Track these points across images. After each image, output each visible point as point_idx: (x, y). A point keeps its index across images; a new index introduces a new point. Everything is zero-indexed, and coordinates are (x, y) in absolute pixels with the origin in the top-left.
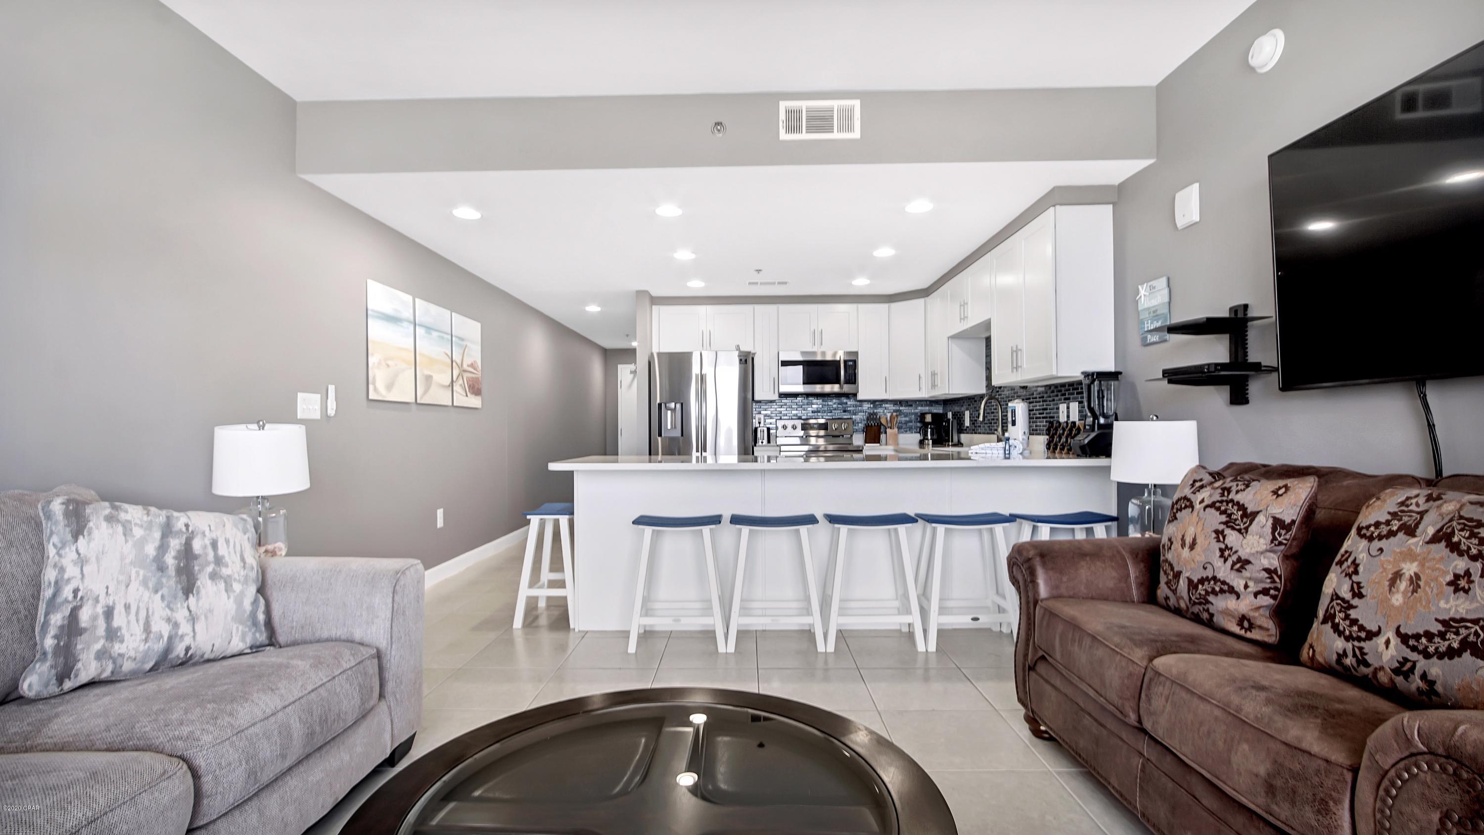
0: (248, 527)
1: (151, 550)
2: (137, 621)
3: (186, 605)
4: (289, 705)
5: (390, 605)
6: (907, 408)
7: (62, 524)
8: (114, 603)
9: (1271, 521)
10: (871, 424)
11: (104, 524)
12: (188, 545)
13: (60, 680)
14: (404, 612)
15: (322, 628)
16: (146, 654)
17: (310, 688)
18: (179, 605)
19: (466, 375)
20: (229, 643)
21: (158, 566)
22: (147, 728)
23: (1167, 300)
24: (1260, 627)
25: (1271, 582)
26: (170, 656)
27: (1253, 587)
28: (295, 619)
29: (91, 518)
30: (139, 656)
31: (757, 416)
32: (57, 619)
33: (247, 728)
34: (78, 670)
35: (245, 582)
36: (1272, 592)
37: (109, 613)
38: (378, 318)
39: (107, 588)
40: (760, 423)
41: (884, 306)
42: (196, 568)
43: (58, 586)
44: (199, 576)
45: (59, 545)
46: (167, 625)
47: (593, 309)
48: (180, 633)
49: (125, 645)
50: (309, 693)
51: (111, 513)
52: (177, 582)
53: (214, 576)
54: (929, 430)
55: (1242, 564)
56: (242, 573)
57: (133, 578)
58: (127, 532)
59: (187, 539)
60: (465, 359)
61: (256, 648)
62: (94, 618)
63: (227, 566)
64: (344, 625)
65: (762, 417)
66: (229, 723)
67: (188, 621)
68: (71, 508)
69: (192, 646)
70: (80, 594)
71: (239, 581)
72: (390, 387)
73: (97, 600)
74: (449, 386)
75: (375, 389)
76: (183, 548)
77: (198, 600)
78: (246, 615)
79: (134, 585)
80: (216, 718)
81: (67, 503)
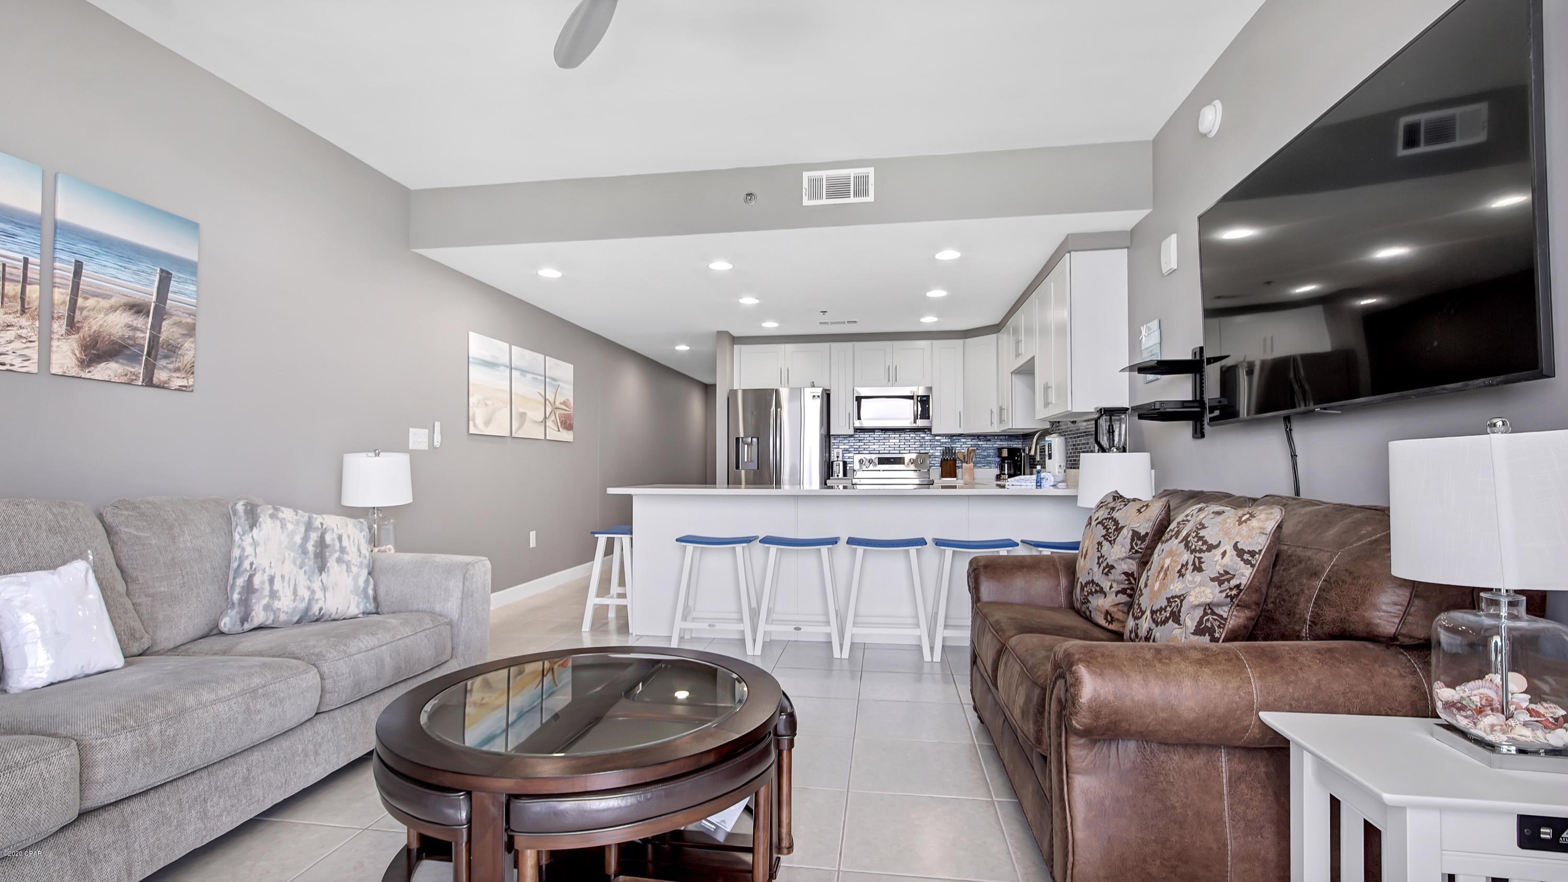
0: (364, 527)
1: (298, 539)
2: (289, 587)
3: (320, 579)
4: (384, 645)
5: (461, 589)
6: (985, 443)
7: (243, 519)
8: (275, 574)
9: (1131, 533)
10: (947, 459)
11: (269, 520)
12: (322, 538)
13: (242, 623)
14: (472, 594)
15: (413, 603)
16: (294, 609)
17: (399, 637)
18: (316, 578)
19: (558, 412)
20: (348, 608)
21: (303, 550)
22: (293, 648)
23: (1158, 341)
24: (1118, 620)
25: (1128, 584)
26: (309, 614)
27: (1116, 587)
28: (395, 596)
29: (261, 515)
30: (290, 611)
31: (836, 450)
32: (240, 582)
33: (354, 654)
34: (253, 617)
35: (361, 566)
36: (1128, 591)
37: (272, 580)
38: (479, 364)
39: (271, 563)
40: (838, 457)
41: (960, 342)
42: (327, 554)
43: (241, 559)
44: (329, 560)
45: (241, 533)
46: (307, 591)
47: (682, 348)
48: (316, 598)
49: (280, 603)
50: (398, 640)
51: (273, 513)
52: (314, 563)
53: (339, 560)
54: (1006, 465)
55: (1109, 569)
56: (359, 560)
57: (286, 558)
58: (283, 526)
59: (321, 533)
60: (557, 397)
61: (366, 613)
62: (263, 583)
63: (348, 554)
64: (428, 601)
65: (840, 451)
66: (343, 649)
67: (321, 590)
68: (249, 508)
69: (324, 608)
70: (254, 567)
71: (356, 565)
72: (487, 423)
73: (264, 571)
74: (542, 422)
75: (475, 425)
76: (319, 539)
77: (328, 576)
78: (360, 590)
79: (287, 563)
80: (336, 645)
81: (246, 505)
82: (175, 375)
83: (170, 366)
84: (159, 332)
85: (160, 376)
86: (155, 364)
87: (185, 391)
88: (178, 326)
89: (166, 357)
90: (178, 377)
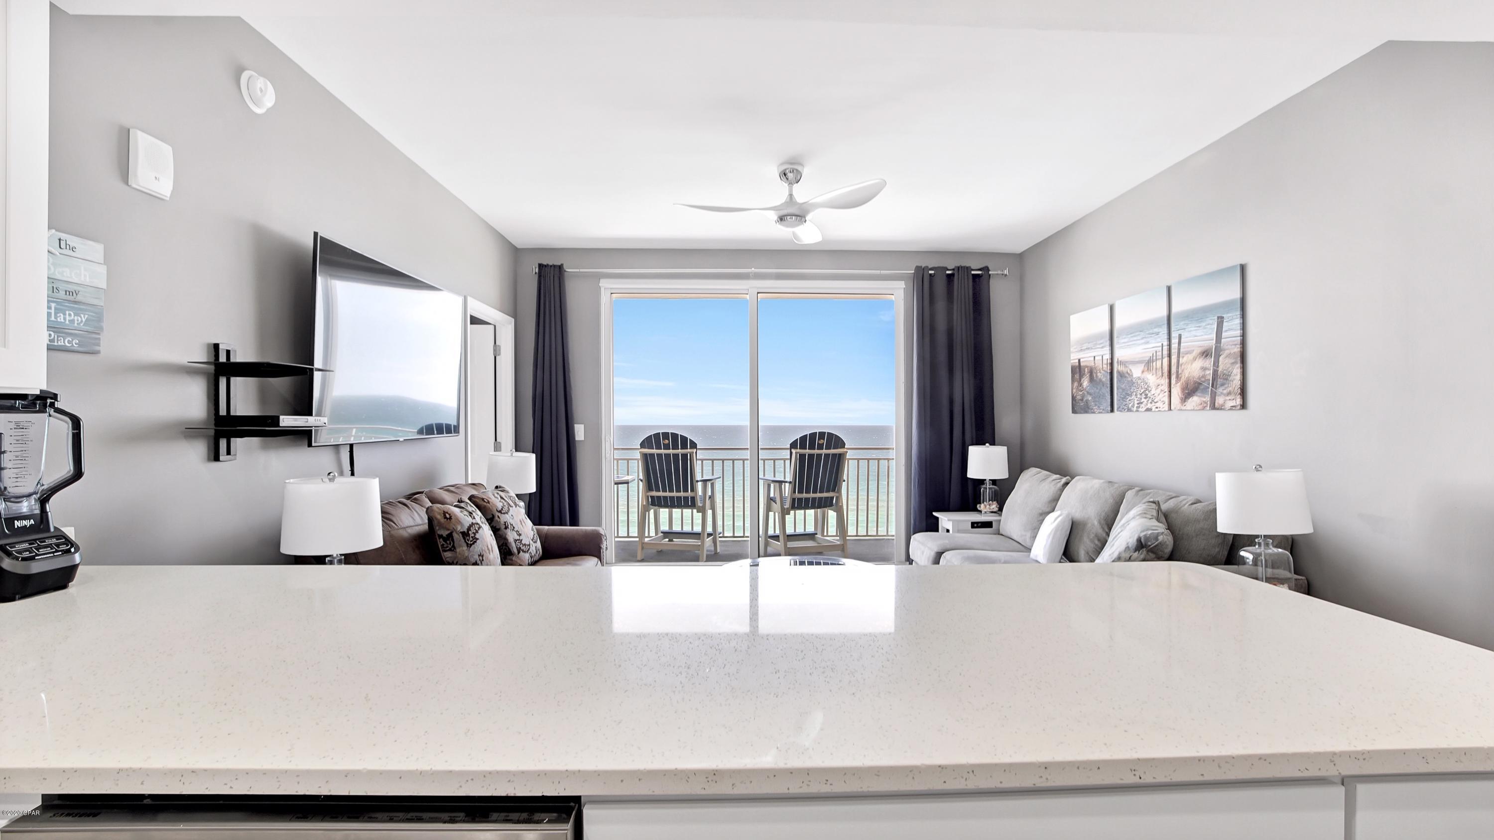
23: (103, 284)
82: (1228, 398)
83: (1225, 392)
84: (1218, 367)
85: (1219, 400)
86: (1216, 392)
87: (1234, 410)
88: (1229, 357)
89: (1222, 385)
90: (1230, 400)
